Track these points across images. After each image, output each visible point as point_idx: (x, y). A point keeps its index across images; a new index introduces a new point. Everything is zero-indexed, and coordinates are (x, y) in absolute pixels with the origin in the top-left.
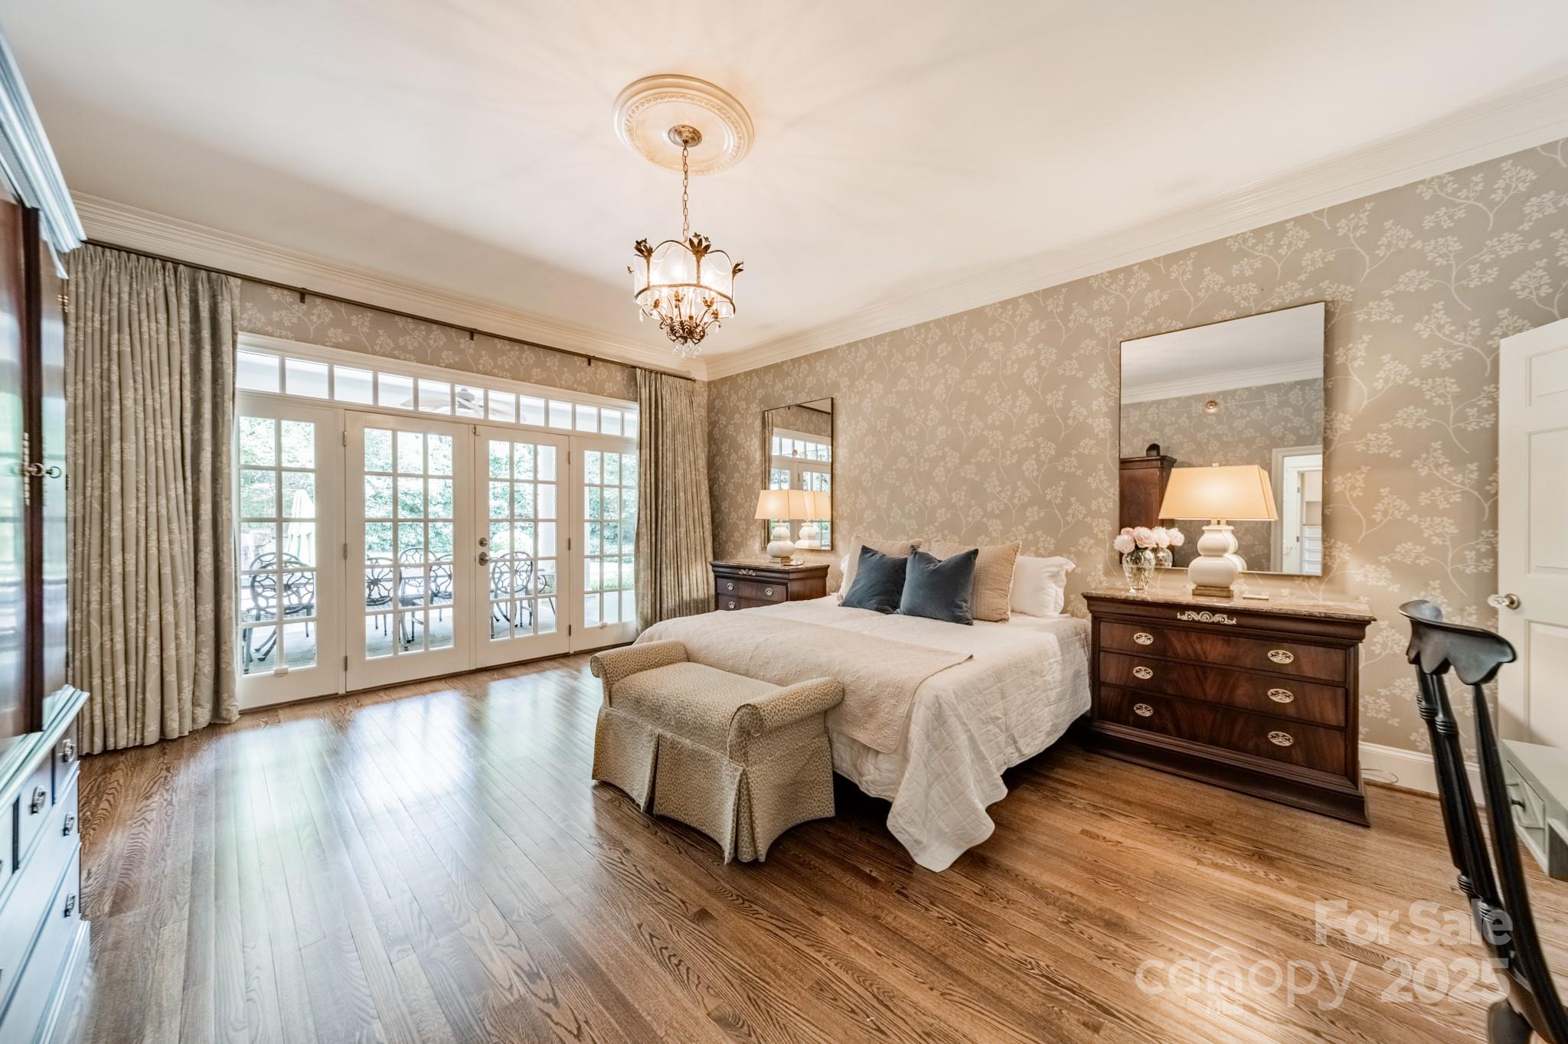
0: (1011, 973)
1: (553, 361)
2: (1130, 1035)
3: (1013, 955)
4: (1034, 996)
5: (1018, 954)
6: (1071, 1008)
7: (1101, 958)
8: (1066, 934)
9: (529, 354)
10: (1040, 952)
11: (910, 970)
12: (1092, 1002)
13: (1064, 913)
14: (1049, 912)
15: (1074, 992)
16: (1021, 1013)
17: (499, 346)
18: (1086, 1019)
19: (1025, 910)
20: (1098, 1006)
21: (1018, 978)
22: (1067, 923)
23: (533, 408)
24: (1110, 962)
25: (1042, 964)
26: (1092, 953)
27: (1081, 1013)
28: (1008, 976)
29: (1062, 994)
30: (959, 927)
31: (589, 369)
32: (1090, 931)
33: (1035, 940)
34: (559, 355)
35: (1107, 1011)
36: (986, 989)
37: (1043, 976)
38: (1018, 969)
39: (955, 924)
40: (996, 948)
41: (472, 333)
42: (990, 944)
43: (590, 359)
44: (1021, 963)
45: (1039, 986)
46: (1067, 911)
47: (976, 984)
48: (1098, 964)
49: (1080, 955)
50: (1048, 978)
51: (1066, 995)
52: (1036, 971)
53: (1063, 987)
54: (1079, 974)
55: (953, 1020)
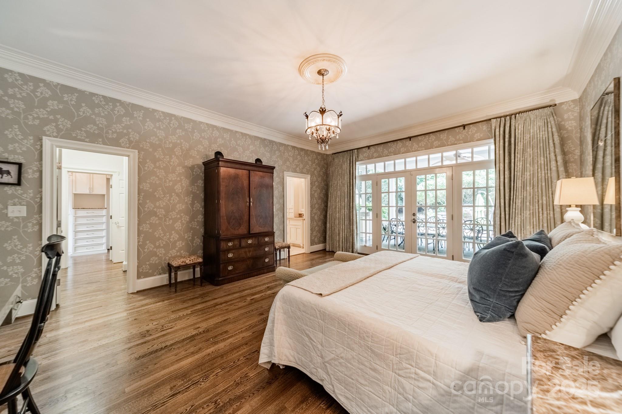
0: (205, 373)
1: (443, 136)
2: (162, 398)
3: (212, 375)
4: (193, 376)
5: (211, 377)
6: (182, 385)
7: (192, 406)
8: (211, 398)
9: (432, 137)
10: (208, 385)
11: (222, 349)
12: (179, 392)
13: (221, 404)
14: (226, 399)
15: (186, 388)
16: (191, 370)
17: (420, 139)
18: (176, 387)
19: (230, 388)
20: (177, 394)
21: (202, 374)
22: (216, 402)
23: (435, 159)
24: (188, 409)
25: (203, 383)
26: (197, 404)
27: (179, 387)
28: (204, 371)
29: (188, 384)
30: (232, 364)
31: (464, 131)
32: (206, 410)
33: (214, 385)
34: (446, 132)
35: (173, 395)
36: (204, 364)
37: (198, 381)
38: (205, 375)
39: (234, 363)
40: (218, 372)
41: (410, 138)
42: (220, 370)
43: (464, 126)
44: (207, 377)
45: (196, 379)
46: (222, 406)
47: (207, 362)
48: (190, 403)
49: (198, 399)
50: (197, 383)
51: (187, 385)
52: (201, 380)
53: (190, 386)
54: (191, 394)
55: (201, 354)
